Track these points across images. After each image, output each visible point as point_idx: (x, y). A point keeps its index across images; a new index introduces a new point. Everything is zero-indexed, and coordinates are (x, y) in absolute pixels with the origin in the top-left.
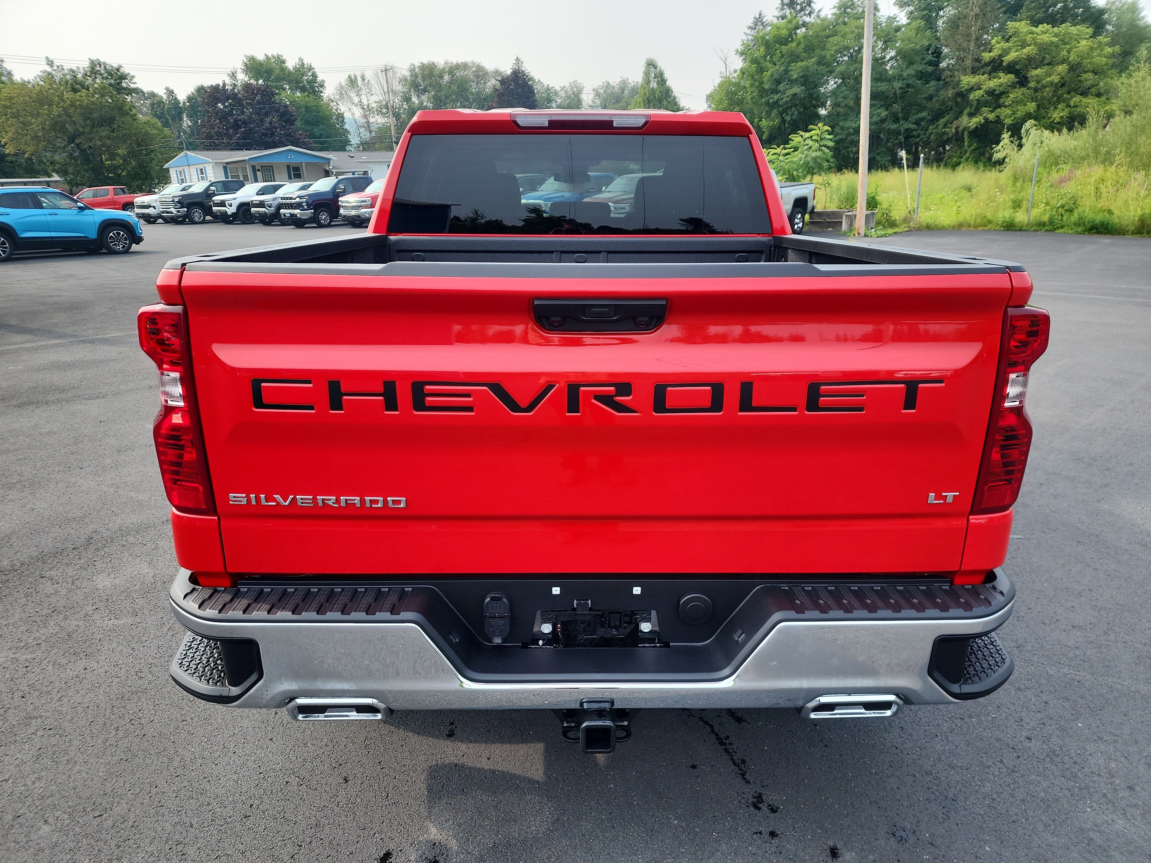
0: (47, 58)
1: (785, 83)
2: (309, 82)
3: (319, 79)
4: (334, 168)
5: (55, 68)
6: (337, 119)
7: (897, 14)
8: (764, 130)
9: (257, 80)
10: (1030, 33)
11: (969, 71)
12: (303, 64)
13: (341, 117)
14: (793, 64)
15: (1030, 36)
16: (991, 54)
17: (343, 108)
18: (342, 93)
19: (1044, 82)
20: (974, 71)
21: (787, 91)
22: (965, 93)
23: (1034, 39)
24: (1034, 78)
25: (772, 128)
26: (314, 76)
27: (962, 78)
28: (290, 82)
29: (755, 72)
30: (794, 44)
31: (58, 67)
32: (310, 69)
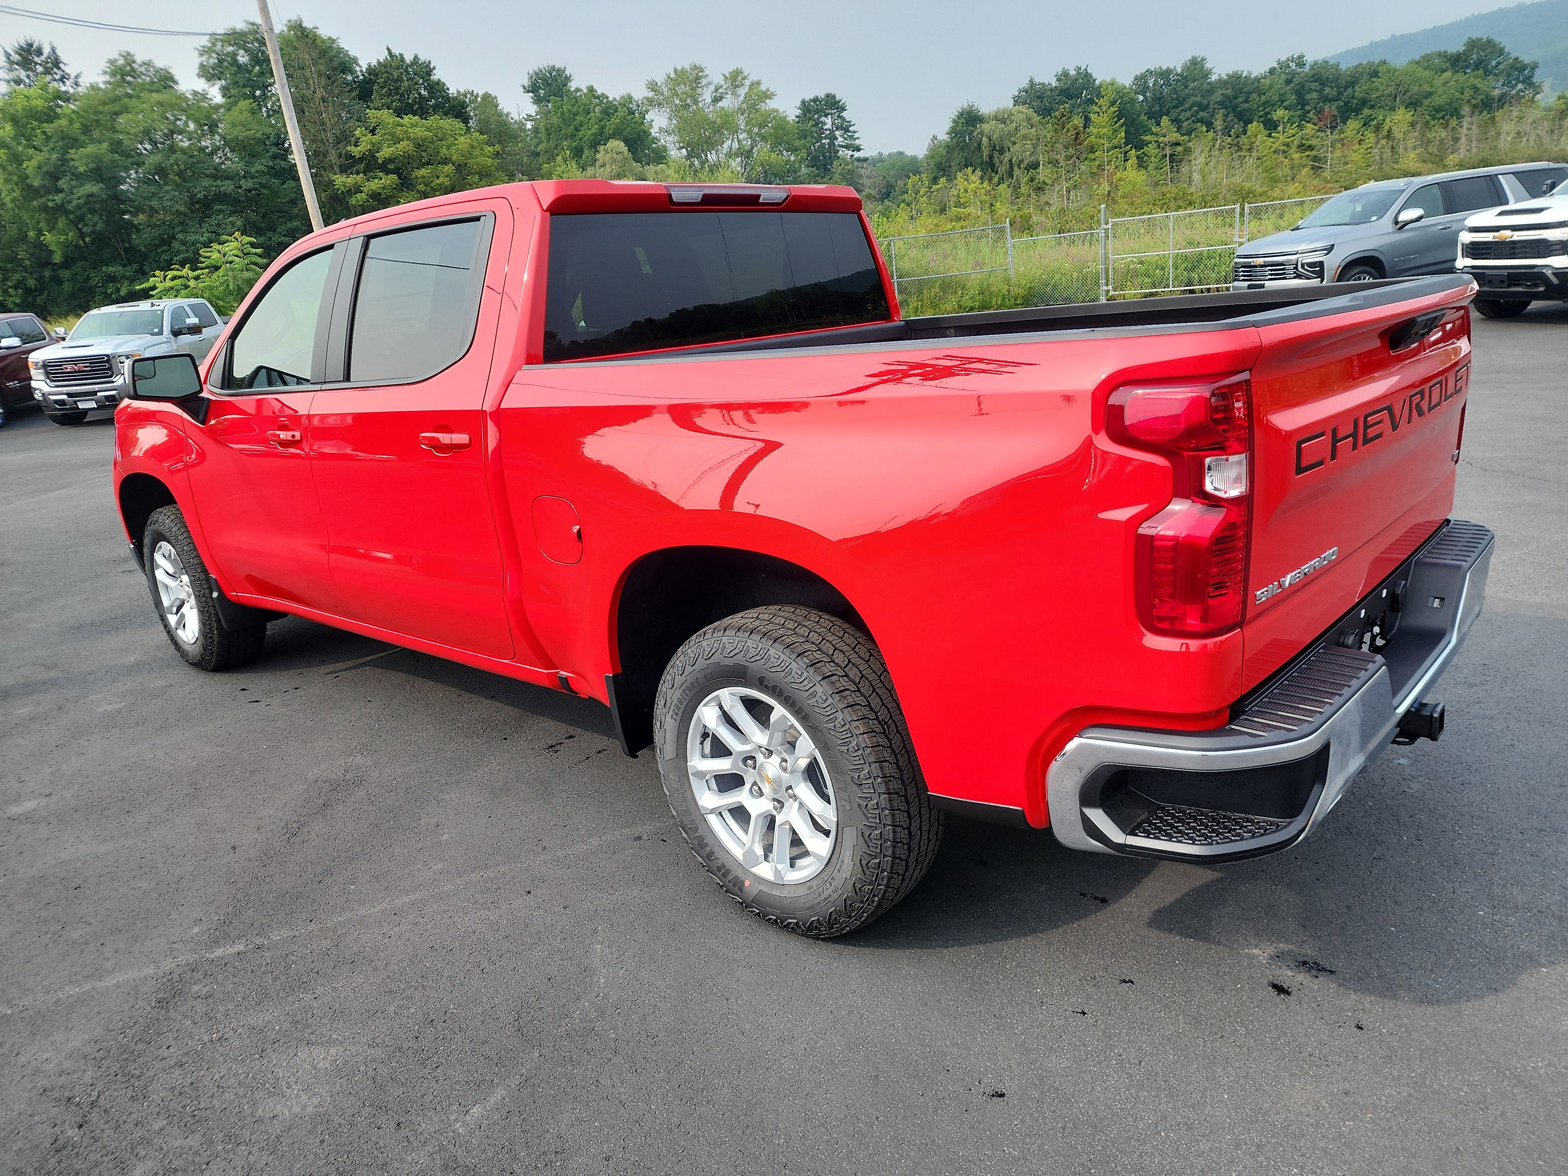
1: (68, 178)
7: (207, 89)
8: (53, 248)
10: (398, 125)
11: (337, 169)
14: (72, 151)
15: (399, 128)
16: (359, 148)
19: (433, 184)
20: (344, 170)
21: (75, 191)
22: (341, 197)
23: (406, 132)
24: (420, 180)
25: (66, 245)
27: (334, 177)
29: (6, 161)
30: (64, 122)
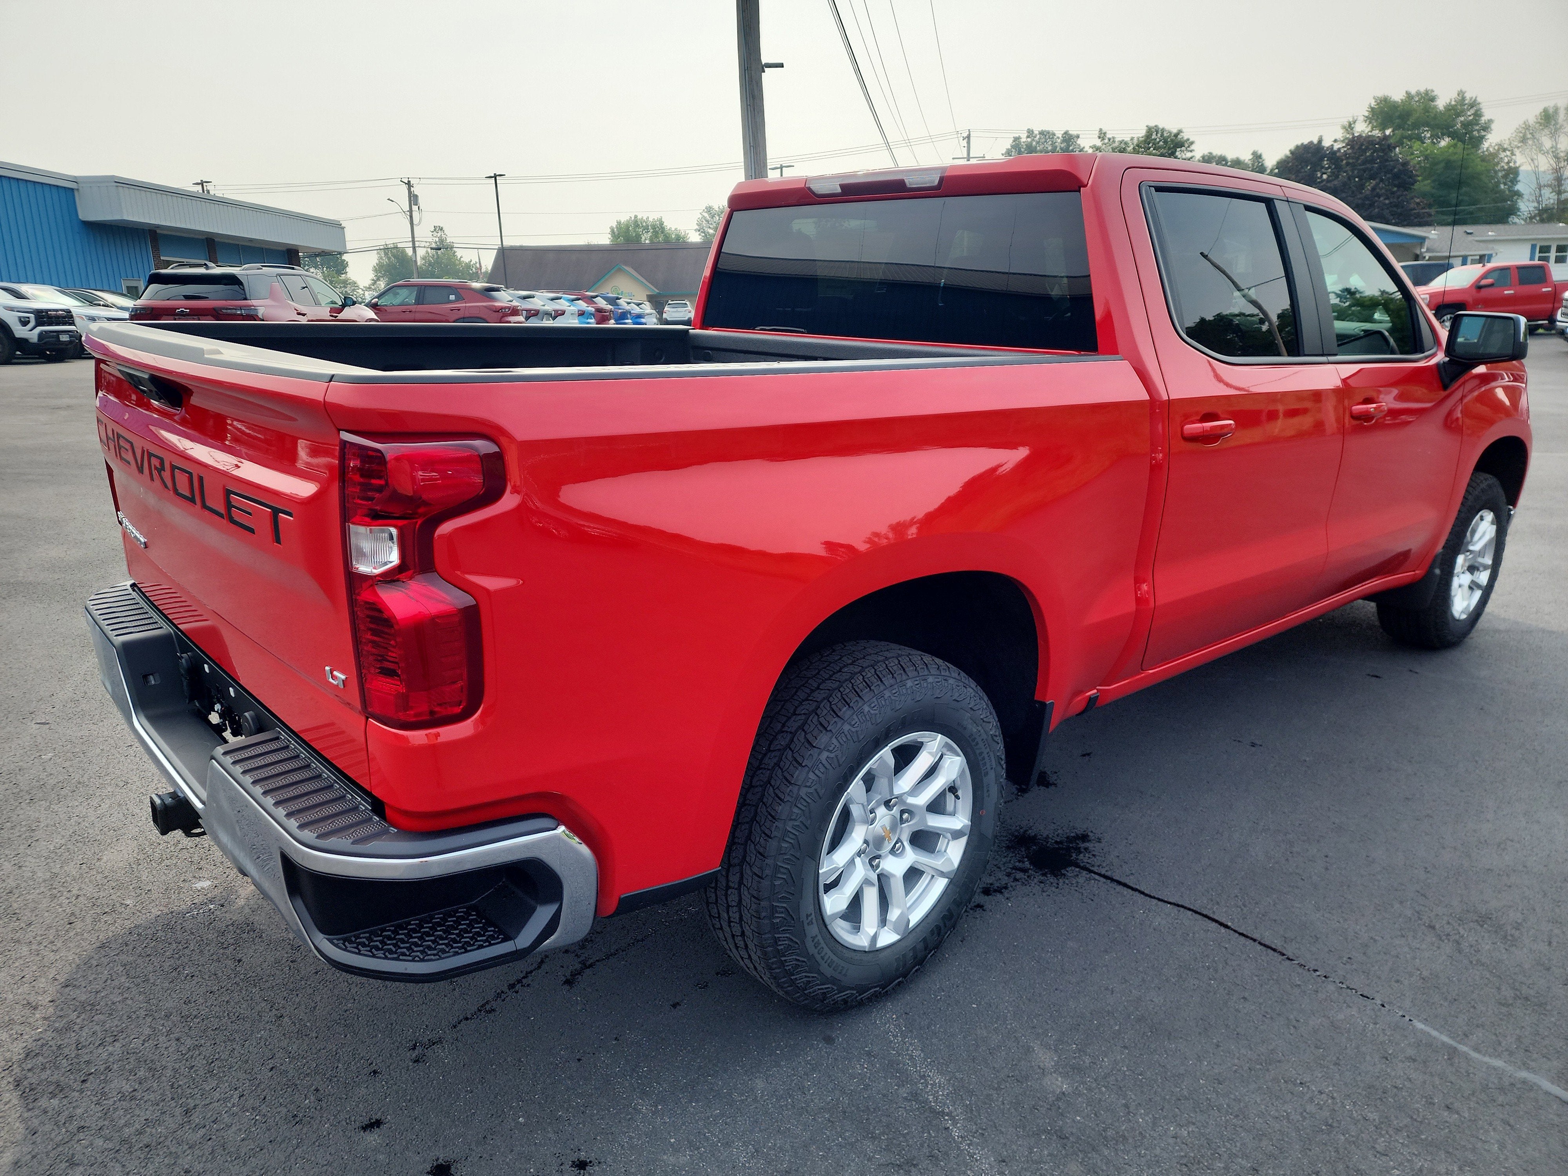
0: (1101, 130)
2: (1465, 125)
3: (1483, 120)
4: (1428, 250)
5: (1106, 141)
6: (1505, 176)
9: (1383, 129)
12: (1464, 99)
13: (1513, 174)
17: (1521, 161)
18: (1526, 136)
26: (1478, 115)
28: (1432, 127)
31: (1109, 139)
32: (1474, 104)
